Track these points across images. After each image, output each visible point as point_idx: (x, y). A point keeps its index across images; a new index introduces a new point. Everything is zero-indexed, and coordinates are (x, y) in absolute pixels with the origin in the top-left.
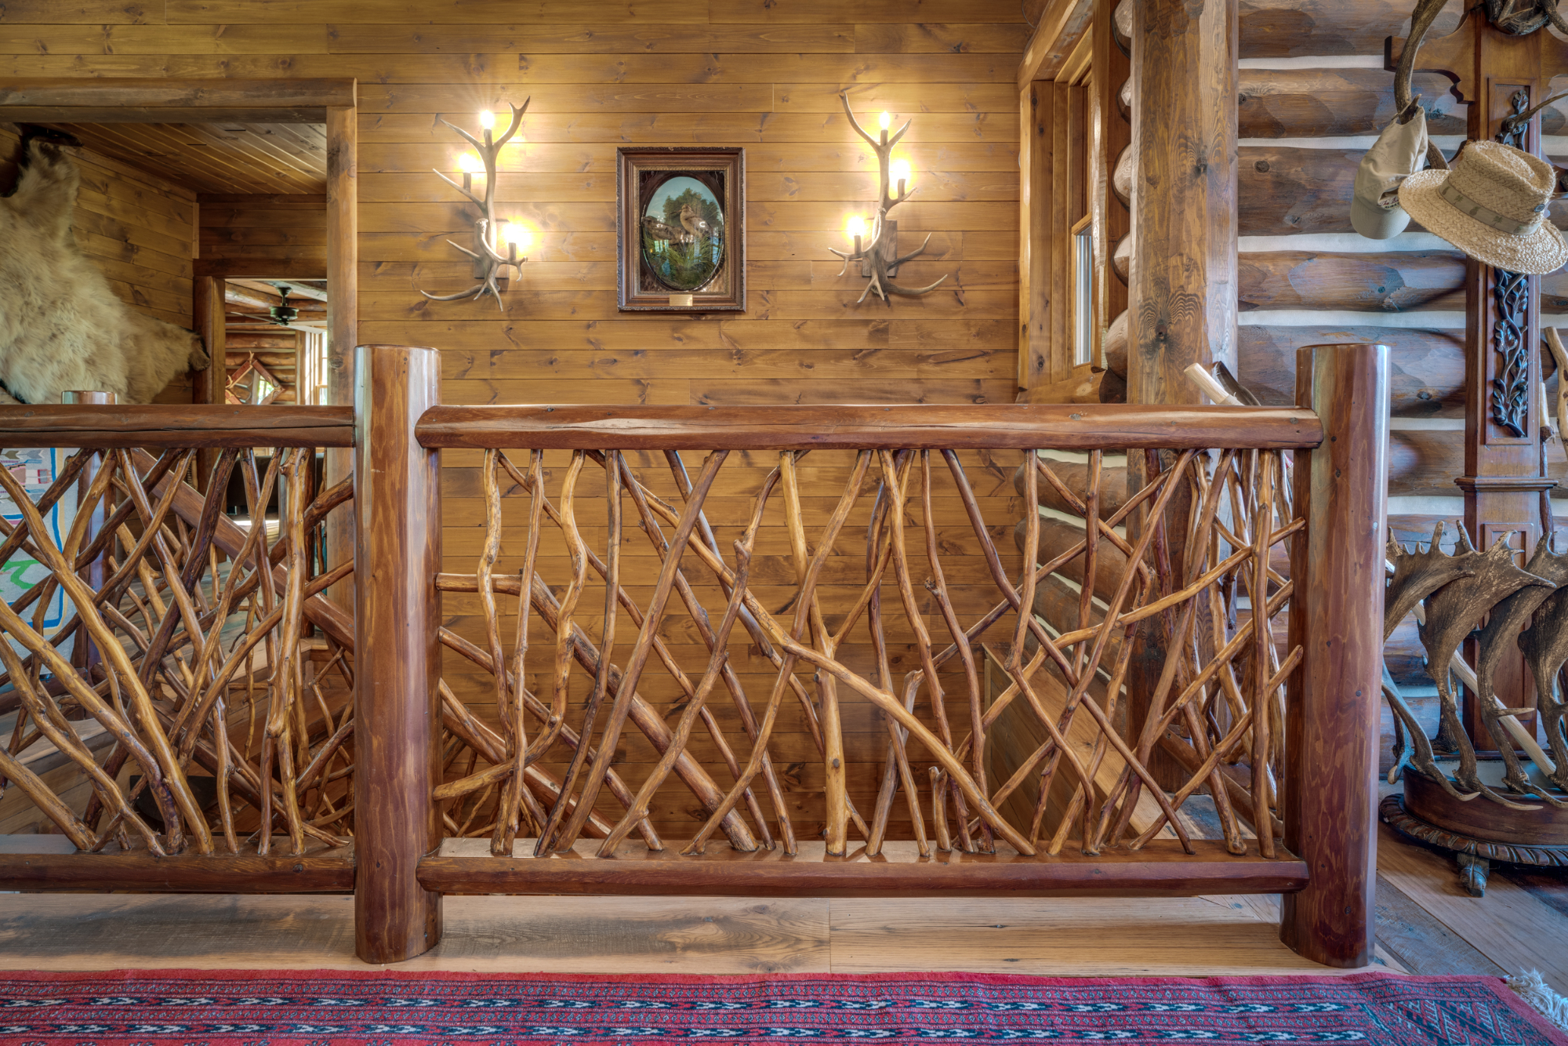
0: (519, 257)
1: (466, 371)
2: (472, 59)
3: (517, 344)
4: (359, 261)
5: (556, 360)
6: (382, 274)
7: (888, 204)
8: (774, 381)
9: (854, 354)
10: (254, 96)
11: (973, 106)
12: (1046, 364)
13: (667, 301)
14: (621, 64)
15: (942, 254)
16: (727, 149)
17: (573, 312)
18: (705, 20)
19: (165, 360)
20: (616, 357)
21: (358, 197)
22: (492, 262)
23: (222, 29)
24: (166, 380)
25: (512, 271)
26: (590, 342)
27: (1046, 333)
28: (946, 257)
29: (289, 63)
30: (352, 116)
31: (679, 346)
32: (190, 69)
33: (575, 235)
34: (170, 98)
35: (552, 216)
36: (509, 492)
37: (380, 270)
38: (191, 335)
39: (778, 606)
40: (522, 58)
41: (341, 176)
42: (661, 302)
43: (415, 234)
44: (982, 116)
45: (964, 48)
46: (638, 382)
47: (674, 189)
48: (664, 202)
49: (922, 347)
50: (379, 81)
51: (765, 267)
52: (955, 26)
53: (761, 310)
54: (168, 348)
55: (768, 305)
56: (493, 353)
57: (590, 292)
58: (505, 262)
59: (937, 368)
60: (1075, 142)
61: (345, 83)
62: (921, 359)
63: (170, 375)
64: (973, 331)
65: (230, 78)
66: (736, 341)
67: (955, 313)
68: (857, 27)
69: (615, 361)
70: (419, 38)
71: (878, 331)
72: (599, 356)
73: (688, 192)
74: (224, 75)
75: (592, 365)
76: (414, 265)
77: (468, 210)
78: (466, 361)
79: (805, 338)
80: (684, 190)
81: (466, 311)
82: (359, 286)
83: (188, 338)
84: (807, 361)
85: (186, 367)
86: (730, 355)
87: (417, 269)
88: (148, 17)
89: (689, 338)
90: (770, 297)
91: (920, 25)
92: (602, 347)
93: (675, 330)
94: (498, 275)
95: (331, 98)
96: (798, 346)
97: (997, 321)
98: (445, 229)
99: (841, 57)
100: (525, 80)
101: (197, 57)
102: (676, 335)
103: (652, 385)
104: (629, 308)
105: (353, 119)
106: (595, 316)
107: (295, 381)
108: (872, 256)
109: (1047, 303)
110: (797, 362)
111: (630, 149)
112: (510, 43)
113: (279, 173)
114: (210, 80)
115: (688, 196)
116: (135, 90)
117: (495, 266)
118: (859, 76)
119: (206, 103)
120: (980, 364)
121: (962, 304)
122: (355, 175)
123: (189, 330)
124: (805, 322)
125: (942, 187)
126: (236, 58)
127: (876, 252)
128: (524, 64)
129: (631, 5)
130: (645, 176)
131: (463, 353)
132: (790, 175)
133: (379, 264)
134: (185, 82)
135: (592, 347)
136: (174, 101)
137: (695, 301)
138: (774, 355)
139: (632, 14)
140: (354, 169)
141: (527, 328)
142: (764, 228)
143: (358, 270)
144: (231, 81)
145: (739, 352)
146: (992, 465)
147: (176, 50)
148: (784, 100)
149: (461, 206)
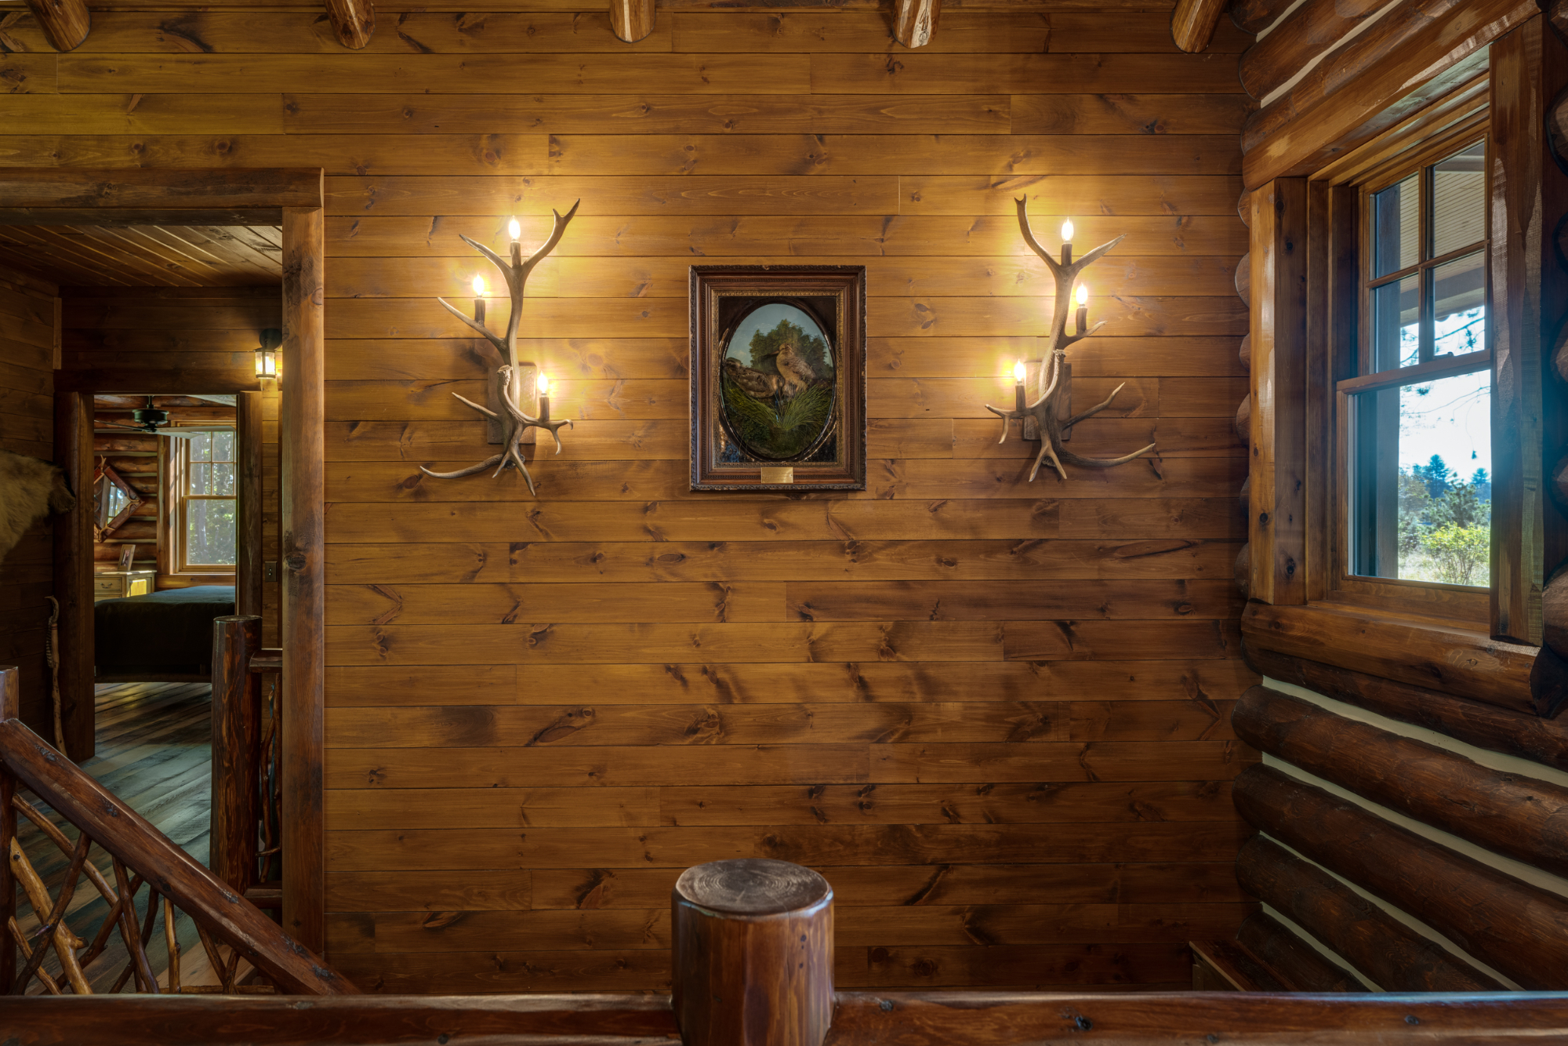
0: (554, 417)
1: (475, 572)
2: (484, 142)
3: (547, 535)
4: (326, 421)
5: (600, 556)
6: (359, 438)
7: (1063, 341)
8: (903, 584)
9: (1012, 546)
10: (181, 193)
11: (1172, 207)
12: (1298, 570)
13: (759, 477)
14: (690, 148)
15: (1131, 409)
16: (844, 267)
17: (625, 489)
18: (806, 89)
19: (20, 505)
20: (683, 552)
21: (326, 331)
22: (515, 422)
23: (136, 100)
24: (21, 530)
25: (541, 435)
26: (647, 530)
27: (1297, 527)
28: (1137, 412)
29: (229, 146)
30: (317, 221)
31: (770, 536)
32: (91, 155)
33: (627, 383)
34: (64, 196)
35: (595, 358)
36: (535, 739)
37: (356, 432)
38: (52, 468)
39: (908, 894)
40: (553, 140)
41: (304, 303)
42: (750, 477)
43: (405, 382)
44: (1184, 220)
45: (1161, 128)
46: (714, 586)
47: (765, 321)
48: (751, 339)
49: (1104, 536)
50: (355, 171)
51: (890, 427)
52: (1148, 97)
53: (884, 486)
54: (24, 489)
55: (893, 480)
56: (514, 547)
57: (647, 464)
58: (534, 424)
59: (1126, 565)
60: (1340, 263)
61: (308, 176)
62: (1103, 552)
63: (25, 522)
64: (1175, 513)
65: (147, 168)
66: (849, 529)
67: (1150, 490)
68: (1014, 99)
69: (683, 557)
70: (410, 113)
71: (1044, 514)
72: (660, 549)
73: (784, 325)
74: (138, 164)
75: (650, 562)
76: (404, 425)
77: (478, 349)
78: (476, 558)
79: (945, 524)
80: (778, 322)
81: (477, 490)
82: (326, 456)
83: (48, 473)
84: (946, 556)
85: (46, 510)
86: (841, 548)
87: (407, 431)
88: (32, 83)
89: (784, 524)
90: (896, 468)
91: (1101, 96)
92: (665, 538)
93: (765, 514)
94: (522, 440)
95: (289, 195)
96: (936, 535)
97: (1207, 500)
98: (447, 377)
99: (992, 141)
100: (557, 171)
101: (102, 139)
102: (766, 521)
103: (734, 590)
104: (706, 487)
105: (318, 225)
106: (658, 495)
107: (157, 492)
108: (1043, 415)
109: (1299, 484)
110: (933, 558)
111: (708, 268)
112: (537, 121)
113: (171, 265)
114: (120, 171)
115: (784, 329)
116: (15, 184)
117: (520, 428)
118: (1016, 166)
119: (114, 202)
120: (1184, 559)
121: (1159, 476)
122: (322, 301)
123: (48, 463)
124: (944, 502)
125: (1130, 317)
126: (155, 140)
127: (1047, 406)
128: (556, 148)
129: (703, 68)
130: (725, 304)
131: (472, 547)
132: (923, 302)
133: (354, 424)
134: (86, 173)
135: (650, 538)
136: (69, 199)
137: (795, 477)
138: (901, 548)
139: (705, 80)
140: (321, 292)
141: (557, 511)
142: (888, 373)
143: (326, 432)
144: (148, 171)
145: (853, 544)
146: (1202, 697)
147: (71, 129)
148: (915, 198)
149: (468, 344)
